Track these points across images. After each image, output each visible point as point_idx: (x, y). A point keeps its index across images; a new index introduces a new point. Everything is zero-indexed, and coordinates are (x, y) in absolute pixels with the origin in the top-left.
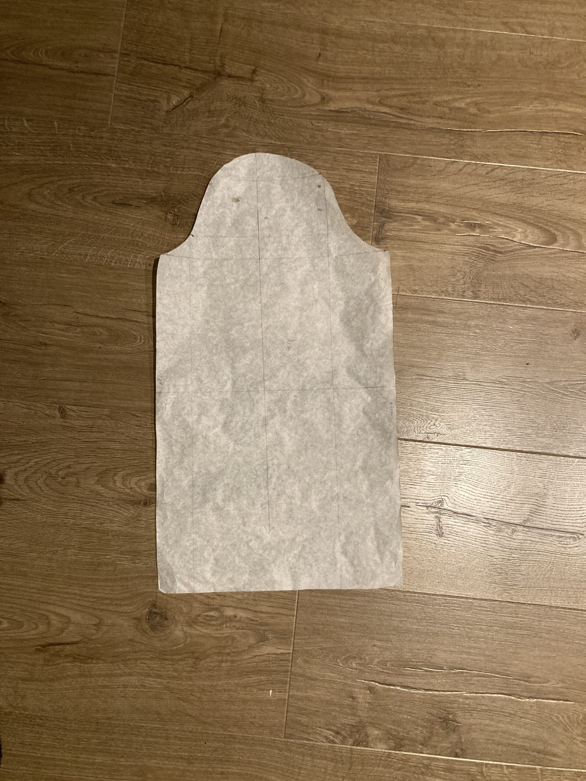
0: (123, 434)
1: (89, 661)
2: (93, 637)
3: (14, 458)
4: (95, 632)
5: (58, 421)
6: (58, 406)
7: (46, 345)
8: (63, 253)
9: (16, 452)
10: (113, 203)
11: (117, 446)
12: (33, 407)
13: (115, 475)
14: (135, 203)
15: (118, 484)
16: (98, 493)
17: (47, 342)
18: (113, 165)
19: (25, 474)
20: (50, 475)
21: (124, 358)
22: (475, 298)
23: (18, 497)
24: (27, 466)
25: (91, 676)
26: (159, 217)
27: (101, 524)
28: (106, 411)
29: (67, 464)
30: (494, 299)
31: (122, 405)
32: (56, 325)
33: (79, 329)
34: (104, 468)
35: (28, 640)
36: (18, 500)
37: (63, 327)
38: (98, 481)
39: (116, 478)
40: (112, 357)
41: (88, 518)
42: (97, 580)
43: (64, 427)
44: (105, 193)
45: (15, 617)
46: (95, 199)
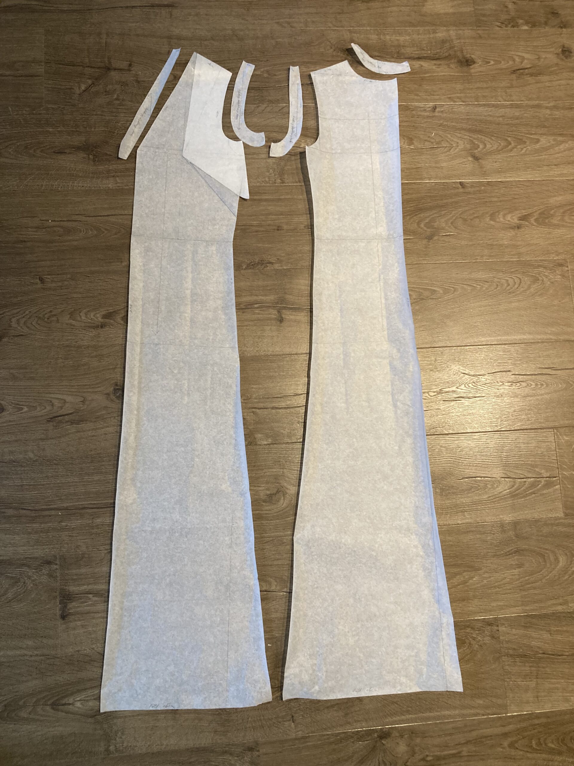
0: (81, 288)
1: (81, 423)
2: (82, 409)
3: (15, 311)
4: (82, 405)
5: (40, 286)
6: (38, 277)
7: (25, 241)
8: (27, 185)
9: (16, 307)
10: (54, 152)
11: (80, 296)
12: (22, 280)
13: (80, 312)
14: (67, 151)
15: (83, 318)
16: (71, 325)
17: (26, 240)
18: (51, 130)
19: (24, 319)
20: (39, 318)
21: (75, 243)
22: (283, 183)
23: (22, 333)
24: (24, 315)
25: (84, 431)
26: (84, 158)
27: (76, 342)
28: (69, 276)
29: (49, 310)
30: (293, 183)
31: (78, 271)
32: (30, 229)
33: (44, 230)
34: (73, 309)
35: (41, 416)
36: (22, 335)
37: (34, 230)
38: (70, 317)
39: (81, 314)
40: (68, 243)
41: (68, 340)
42: (79, 375)
43: (44, 289)
44: (48, 147)
45: (31, 404)
46: (42, 151)
